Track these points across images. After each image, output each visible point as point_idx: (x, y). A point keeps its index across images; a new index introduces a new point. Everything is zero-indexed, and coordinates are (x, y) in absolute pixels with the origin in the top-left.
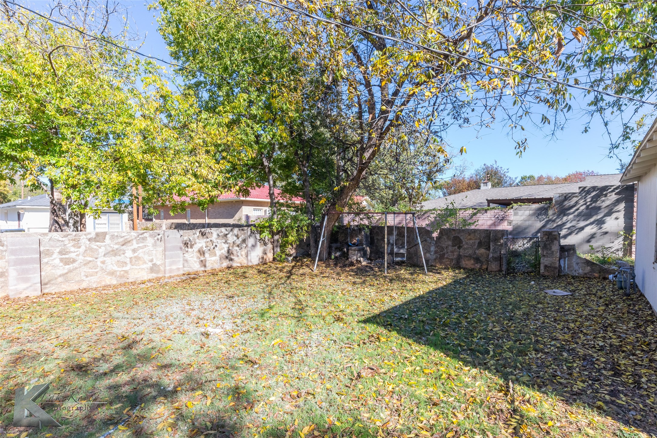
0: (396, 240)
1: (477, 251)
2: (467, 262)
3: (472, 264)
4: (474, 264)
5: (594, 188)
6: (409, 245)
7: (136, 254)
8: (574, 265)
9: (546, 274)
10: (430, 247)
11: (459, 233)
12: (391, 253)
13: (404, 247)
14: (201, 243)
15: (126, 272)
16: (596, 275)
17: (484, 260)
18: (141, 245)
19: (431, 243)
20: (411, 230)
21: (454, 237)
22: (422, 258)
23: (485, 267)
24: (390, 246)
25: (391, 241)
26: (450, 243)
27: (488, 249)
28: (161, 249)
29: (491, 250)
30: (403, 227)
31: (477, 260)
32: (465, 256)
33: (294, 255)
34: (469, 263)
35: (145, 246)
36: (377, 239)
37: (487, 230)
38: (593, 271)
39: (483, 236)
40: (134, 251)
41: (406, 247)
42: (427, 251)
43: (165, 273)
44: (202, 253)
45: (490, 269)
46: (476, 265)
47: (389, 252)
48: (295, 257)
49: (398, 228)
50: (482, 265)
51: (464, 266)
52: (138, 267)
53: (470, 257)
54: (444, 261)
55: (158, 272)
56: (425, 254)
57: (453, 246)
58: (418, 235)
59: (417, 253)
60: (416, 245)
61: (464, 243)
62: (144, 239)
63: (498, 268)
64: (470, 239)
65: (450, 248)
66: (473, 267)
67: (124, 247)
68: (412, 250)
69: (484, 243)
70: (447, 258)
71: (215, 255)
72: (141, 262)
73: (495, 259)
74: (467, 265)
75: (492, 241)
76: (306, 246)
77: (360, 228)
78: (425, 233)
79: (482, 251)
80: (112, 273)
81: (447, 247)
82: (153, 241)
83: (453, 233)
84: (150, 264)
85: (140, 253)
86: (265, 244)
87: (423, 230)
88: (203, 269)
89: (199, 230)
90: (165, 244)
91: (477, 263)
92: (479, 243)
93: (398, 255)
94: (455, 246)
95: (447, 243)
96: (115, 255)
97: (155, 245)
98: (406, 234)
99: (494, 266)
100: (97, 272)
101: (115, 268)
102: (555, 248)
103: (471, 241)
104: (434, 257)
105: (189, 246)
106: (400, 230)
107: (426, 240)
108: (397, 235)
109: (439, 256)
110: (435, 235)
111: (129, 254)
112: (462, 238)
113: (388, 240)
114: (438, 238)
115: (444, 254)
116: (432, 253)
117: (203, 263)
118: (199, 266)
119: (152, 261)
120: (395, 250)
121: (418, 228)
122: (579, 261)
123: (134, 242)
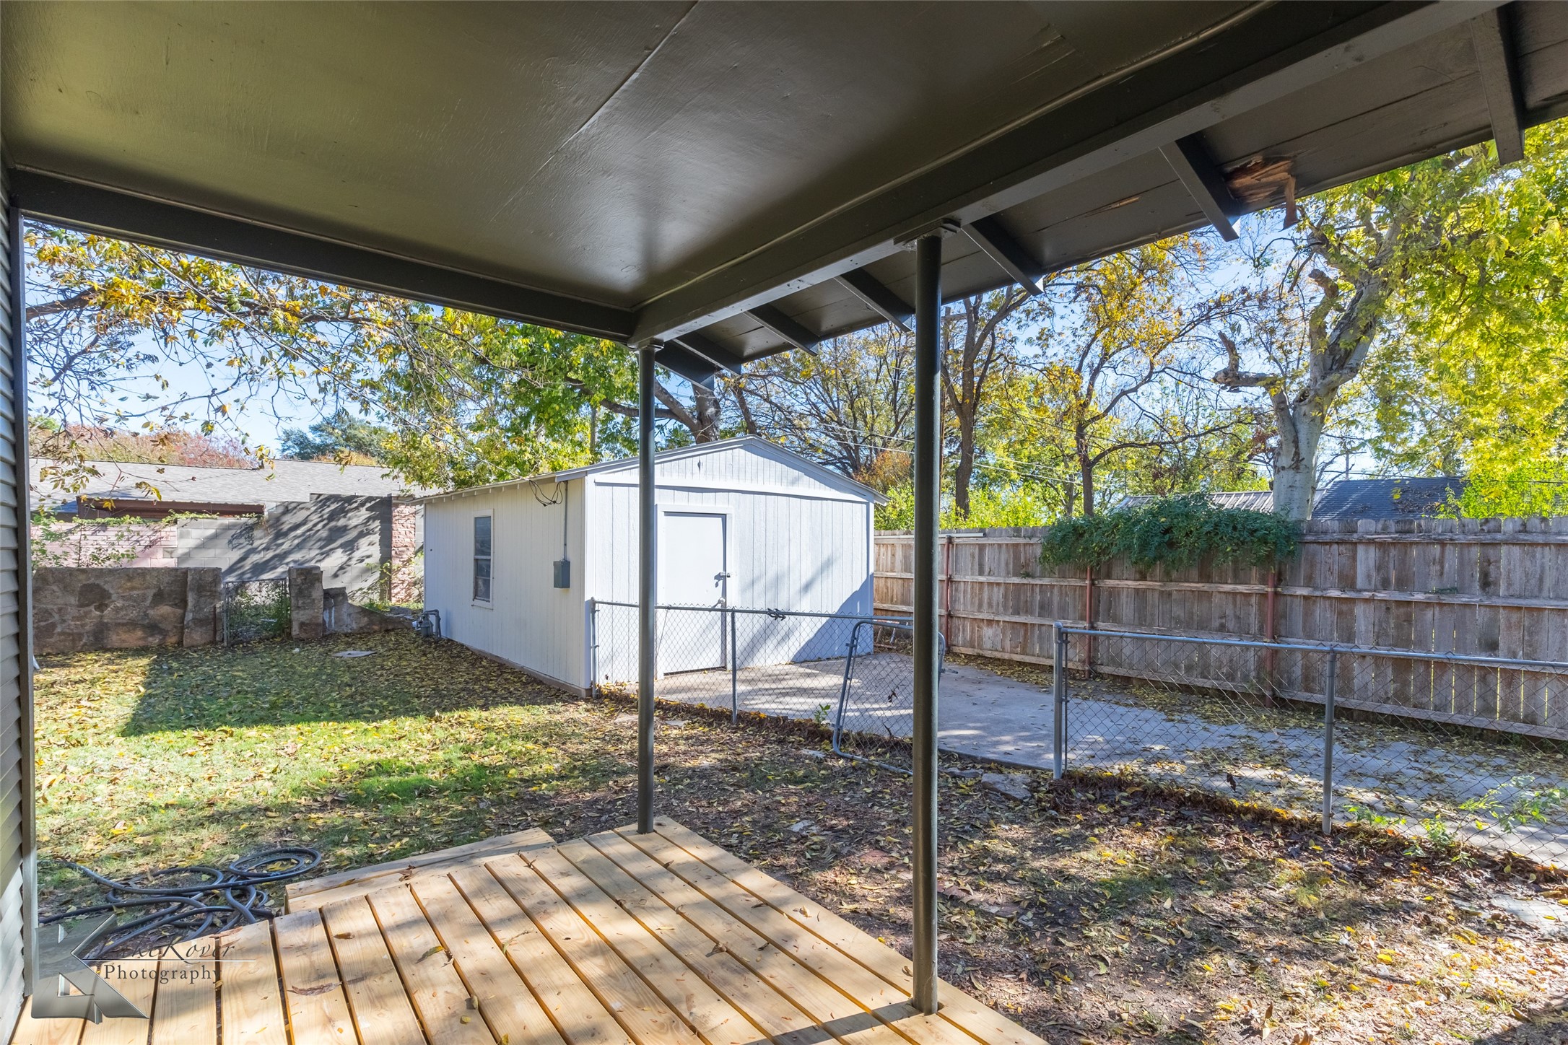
1: (151, 612)
2: (124, 636)
3: (140, 639)
4: (144, 639)
5: (335, 498)
8: (345, 617)
9: (303, 636)
11: (99, 577)
16: (376, 628)
17: (171, 628)
21: (85, 585)
23: (173, 640)
26: (73, 600)
27: (182, 604)
29: (189, 607)
31: (153, 628)
32: (118, 625)
34: (129, 638)
37: (176, 570)
38: (371, 623)
39: (166, 580)
45: (185, 643)
46: (150, 639)
51: (117, 645)
53: (133, 625)
57: (82, 605)
61: (113, 597)
63: (208, 638)
64: (132, 588)
66: (140, 644)
69: (170, 595)
73: (199, 622)
74: (124, 641)
75: (192, 590)
79: (166, 610)
81: (64, 609)
83: (84, 577)
91: (152, 635)
92: (155, 595)
94: (88, 605)
95: (65, 600)
99: (198, 636)
102: (317, 594)
103: (135, 593)
112: (107, 587)
115: (54, 625)
122: (351, 611)
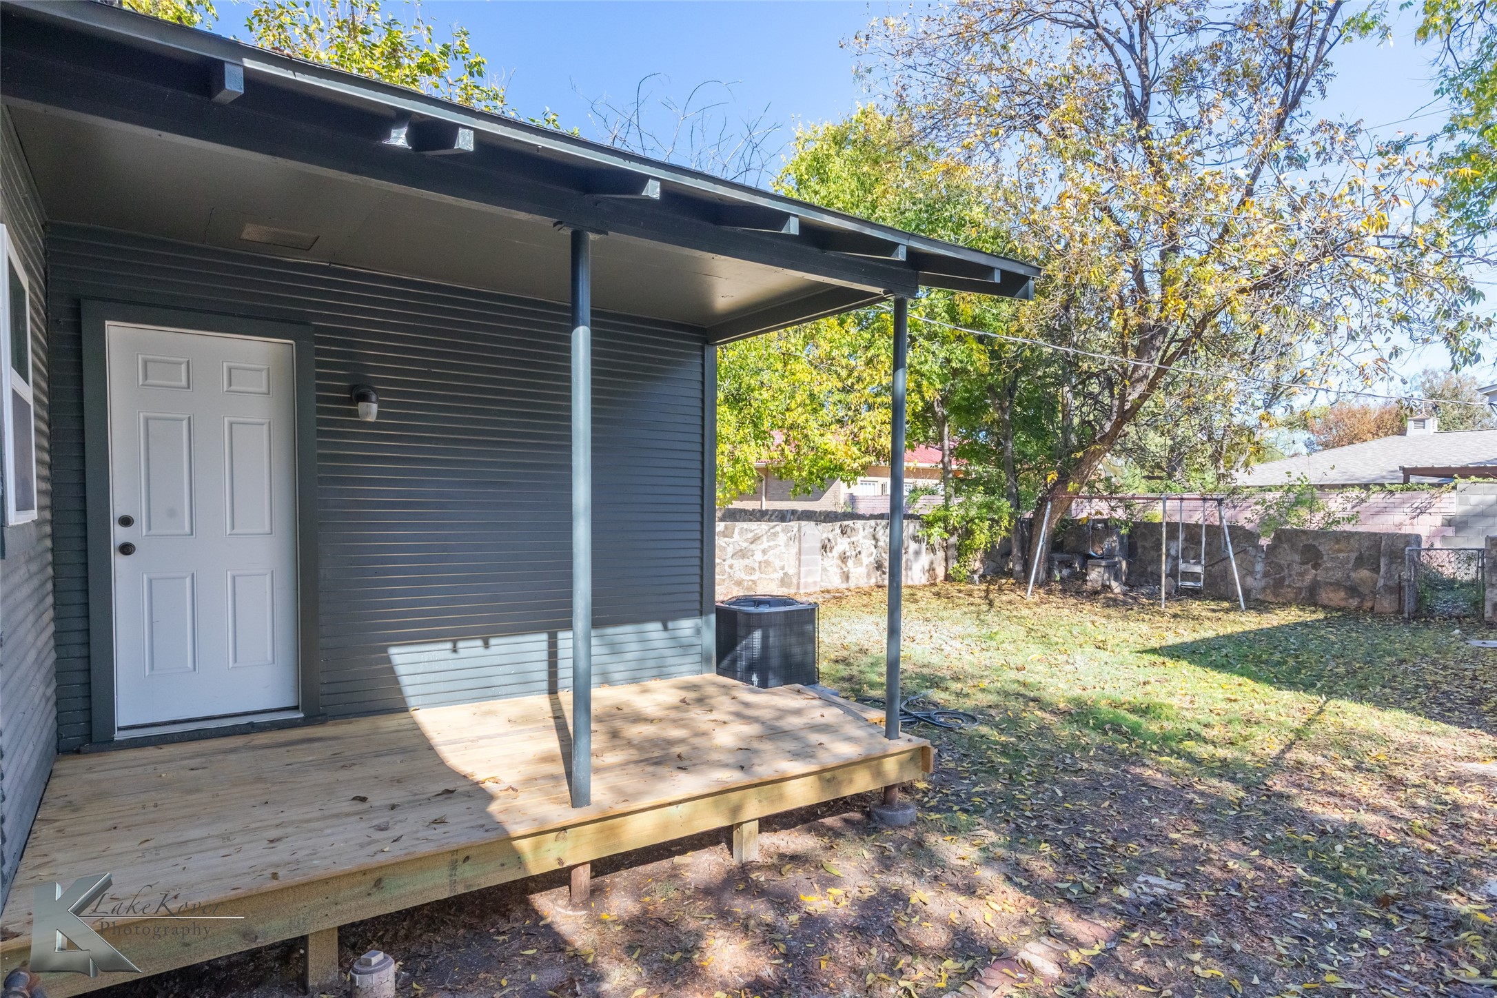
0: (1183, 550)
1: (1353, 575)
2: (1331, 595)
3: (1342, 599)
4: (1346, 599)
6: (1210, 560)
7: (766, 558)
10: (1253, 565)
11: (1314, 539)
12: (1173, 574)
13: (1200, 562)
14: (842, 545)
15: (754, 582)
17: (1367, 592)
18: (772, 543)
19: (1255, 556)
20: (1213, 531)
21: (1305, 546)
22: (1235, 585)
23: (1368, 604)
24: (1169, 560)
25: (1173, 552)
26: (1297, 558)
27: (1376, 570)
28: (794, 550)
29: (1382, 573)
30: (1197, 526)
31: (1353, 590)
32: (1327, 583)
33: (981, 571)
34: (1336, 597)
35: (777, 546)
36: (1143, 547)
37: (1374, 534)
39: (1366, 544)
40: (764, 552)
41: (1203, 562)
42: (1247, 571)
43: (798, 587)
44: (844, 558)
45: (1378, 608)
46: (1351, 601)
47: (1168, 572)
48: (983, 576)
49: (1187, 527)
50: (1362, 602)
51: (1326, 602)
52: (767, 577)
53: (1337, 585)
54: (1283, 591)
55: (789, 586)
56: (1242, 578)
57: (1303, 563)
58: (1228, 539)
59: (1226, 572)
60: (1224, 559)
61: (1325, 558)
62: (776, 534)
63: (1395, 606)
64: (1340, 551)
65: (1296, 568)
66: (1343, 604)
67: (753, 546)
68: (1216, 570)
69: (1368, 559)
70: (1289, 586)
71: (861, 564)
72: (770, 570)
73: (1389, 589)
74: (1330, 600)
75: (1384, 555)
76: (999, 557)
77: (1109, 527)
78: (1243, 537)
79: (1364, 573)
80: (739, 583)
81: (1289, 565)
82: (785, 538)
83: (1304, 538)
84: (780, 574)
85: (770, 556)
86: (933, 550)
87: (1240, 532)
88: (845, 586)
89: (839, 523)
90: (800, 543)
91: (1352, 597)
92: (1357, 559)
93: (1187, 576)
94: (1307, 563)
95: (1289, 557)
96: (743, 557)
97: (787, 545)
98: (1204, 539)
99: (1387, 604)
100: (724, 580)
101: (744, 576)
103: (1341, 555)
104: (1263, 583)
105: (828, 549)
106: (1192, 531)
107: (1245, 551)
108: (1186, 540)
109: (1272, 582)
110: (1265, 542)
111: (759, 556)
112: (1321, 548)
113: (1168, 550)
114: (1272, 548)
115: (1283, 578)
116: (1258, 576)
117: (846, 577)
118: (840, 581)
119: (783, 568)
120: (1182, 566)
121: (1228, 527)
123: (765, 538)
